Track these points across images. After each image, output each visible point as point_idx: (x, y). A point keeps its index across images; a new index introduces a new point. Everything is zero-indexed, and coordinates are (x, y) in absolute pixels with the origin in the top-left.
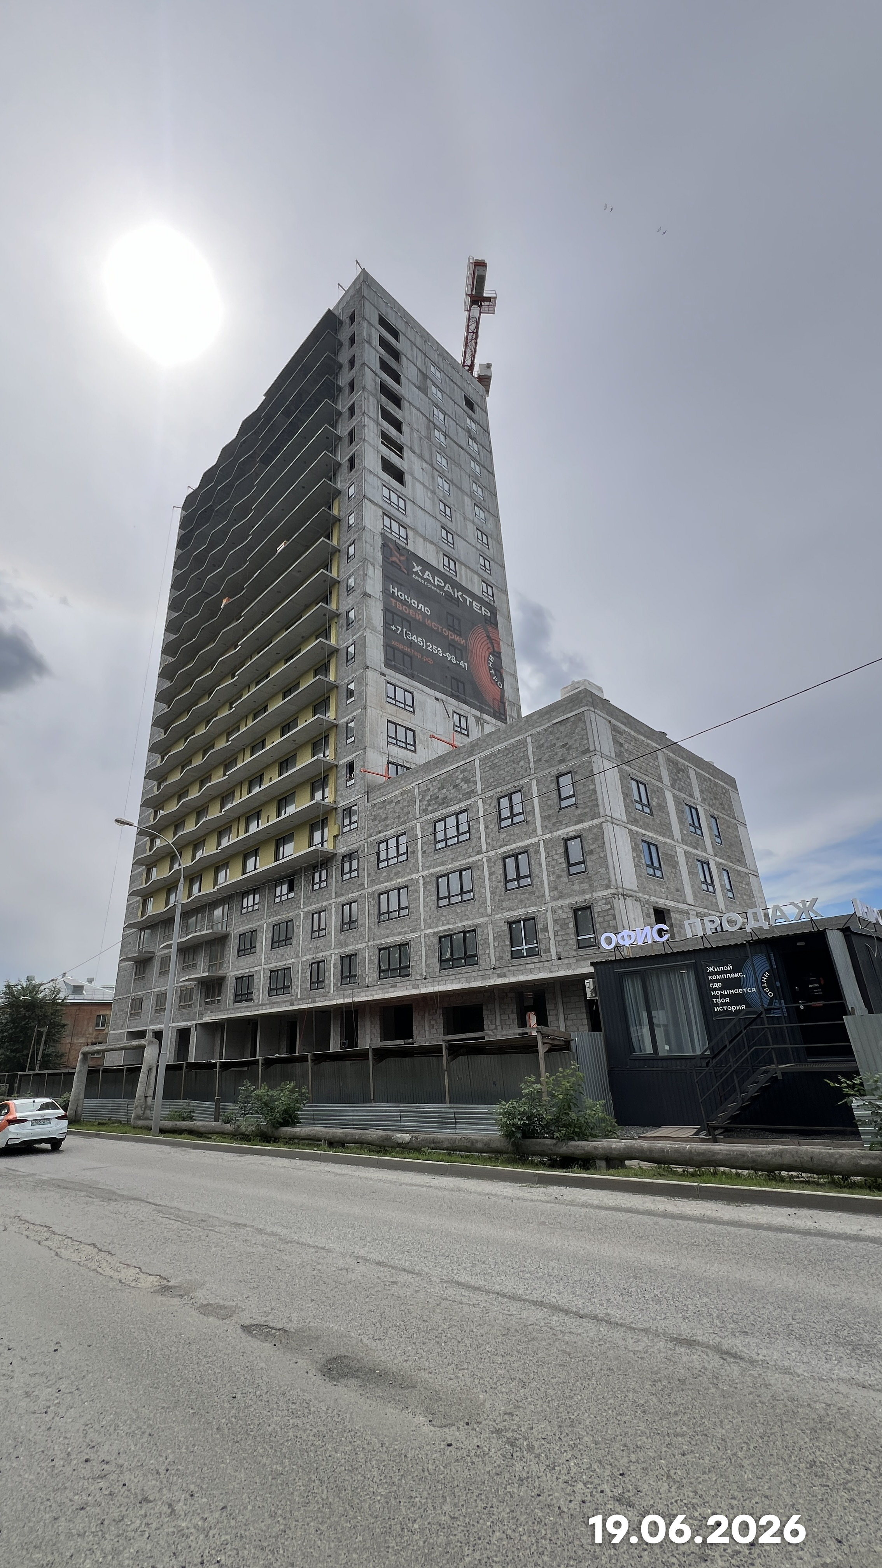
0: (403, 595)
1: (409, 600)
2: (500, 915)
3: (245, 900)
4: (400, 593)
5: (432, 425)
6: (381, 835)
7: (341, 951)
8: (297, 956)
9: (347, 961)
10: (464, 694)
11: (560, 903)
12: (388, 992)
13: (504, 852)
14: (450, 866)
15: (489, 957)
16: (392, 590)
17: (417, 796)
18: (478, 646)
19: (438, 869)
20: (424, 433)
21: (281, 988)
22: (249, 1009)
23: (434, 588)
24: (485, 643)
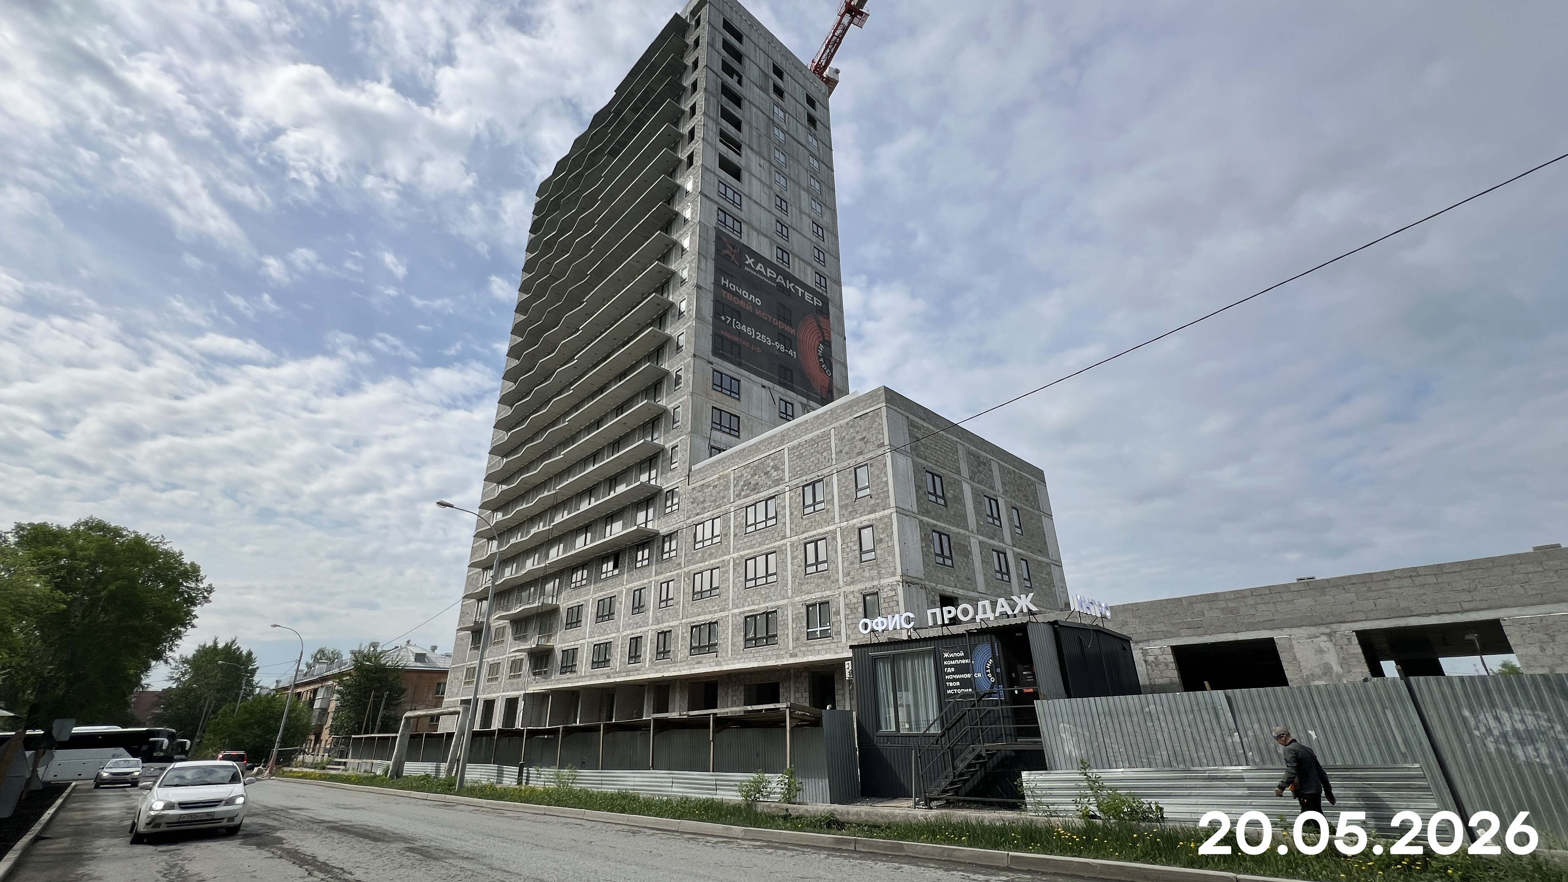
0: (734, 286)
1: (740, 292)
2: (799, 598)
3: (574, 576)
4: (731, 284)
5: (771, 122)
6: (698, 517)
7: (657, 627)
8: (618, 631)
9: (661, 637)
10: (792, 382)
11: (851, 588)
12: (694, 668)
13: (806, 538)
14: (758, 549)
15: (787, 637)
16: (723, 281)
17: (732, 481)
18: (808, 335)
19: (746, 552)
20: (763, 131)
21: (602, 662)
22: (570, 680)
23: (765, 280)
24: (816, 332)
